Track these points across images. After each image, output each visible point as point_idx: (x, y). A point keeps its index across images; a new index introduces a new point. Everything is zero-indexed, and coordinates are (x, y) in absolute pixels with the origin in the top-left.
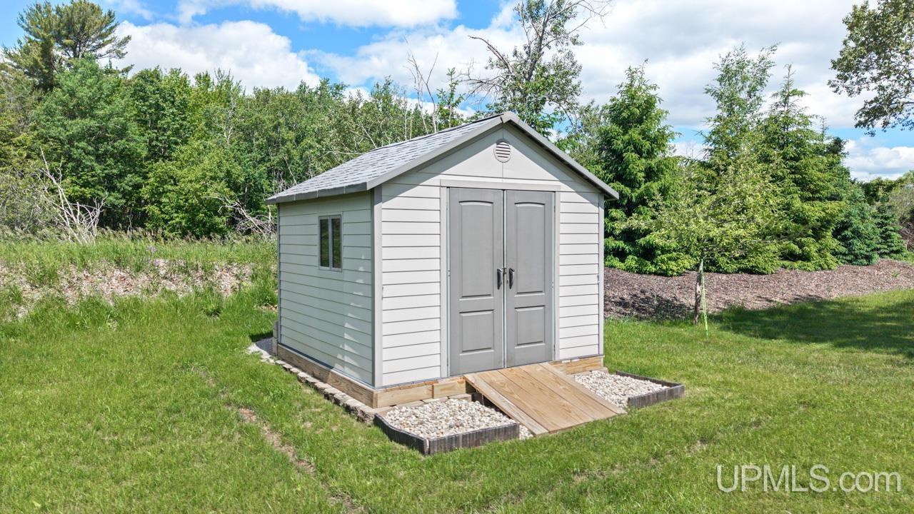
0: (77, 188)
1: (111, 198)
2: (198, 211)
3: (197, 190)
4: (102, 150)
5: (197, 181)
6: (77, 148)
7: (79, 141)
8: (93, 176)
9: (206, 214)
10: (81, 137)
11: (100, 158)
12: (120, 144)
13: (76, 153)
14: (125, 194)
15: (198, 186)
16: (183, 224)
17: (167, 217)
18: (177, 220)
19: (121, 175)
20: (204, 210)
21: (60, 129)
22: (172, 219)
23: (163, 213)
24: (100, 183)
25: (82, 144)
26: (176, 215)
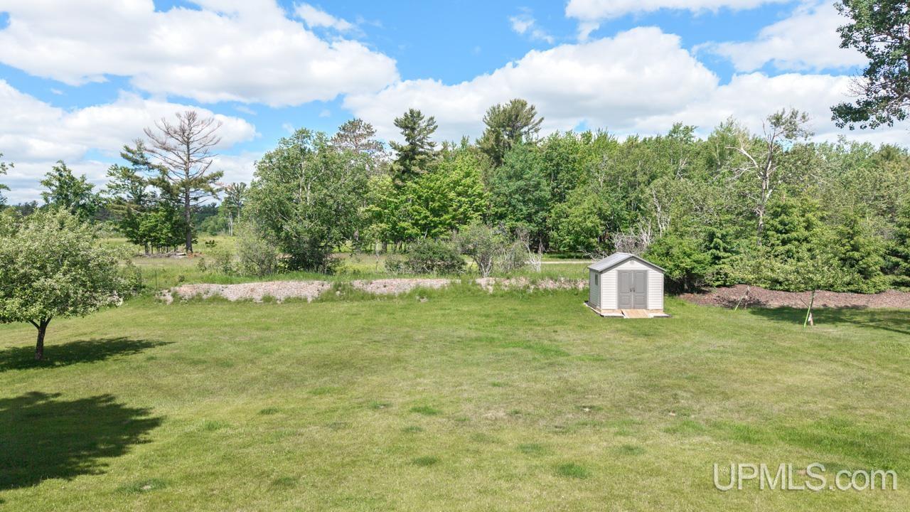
0: (514, 222)
1: (531, 227)
2: (580, 235)
3: (580, 222)
4: (527, 198)
5: (580, 216)
6: (514, 198)
7: (515, 194)
8: (522, 215)
9: (585, 237)
10: (516, 191)
11: (525, 202)
12: (537, 194)
13: (514, 202)
14: (539, 224)
15: (580, 220)
16: (571, 243)
17: (562, 239)
18: (568, 240)
19: (537, 212)
20: (584, 234)
21: (506, 188)
22: (565, 239)
23: (559, 236)
24: (524, 218)
25: (517, 196)
26: (567, 237)
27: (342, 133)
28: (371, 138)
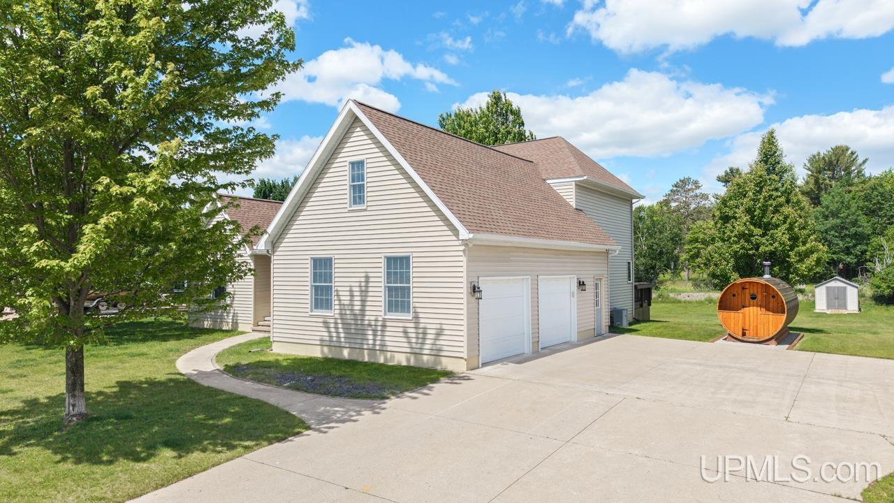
1: (848, 259)
4: (843, 234)
6: (830, 235)
7: (830, 231)
8: (838, 248)
12: (854, 230)
14: (858, 256)
19: (855, 246)
21: (822, 226)
24: (842, 251)
27: (675, 189)
28: (698, 191)
